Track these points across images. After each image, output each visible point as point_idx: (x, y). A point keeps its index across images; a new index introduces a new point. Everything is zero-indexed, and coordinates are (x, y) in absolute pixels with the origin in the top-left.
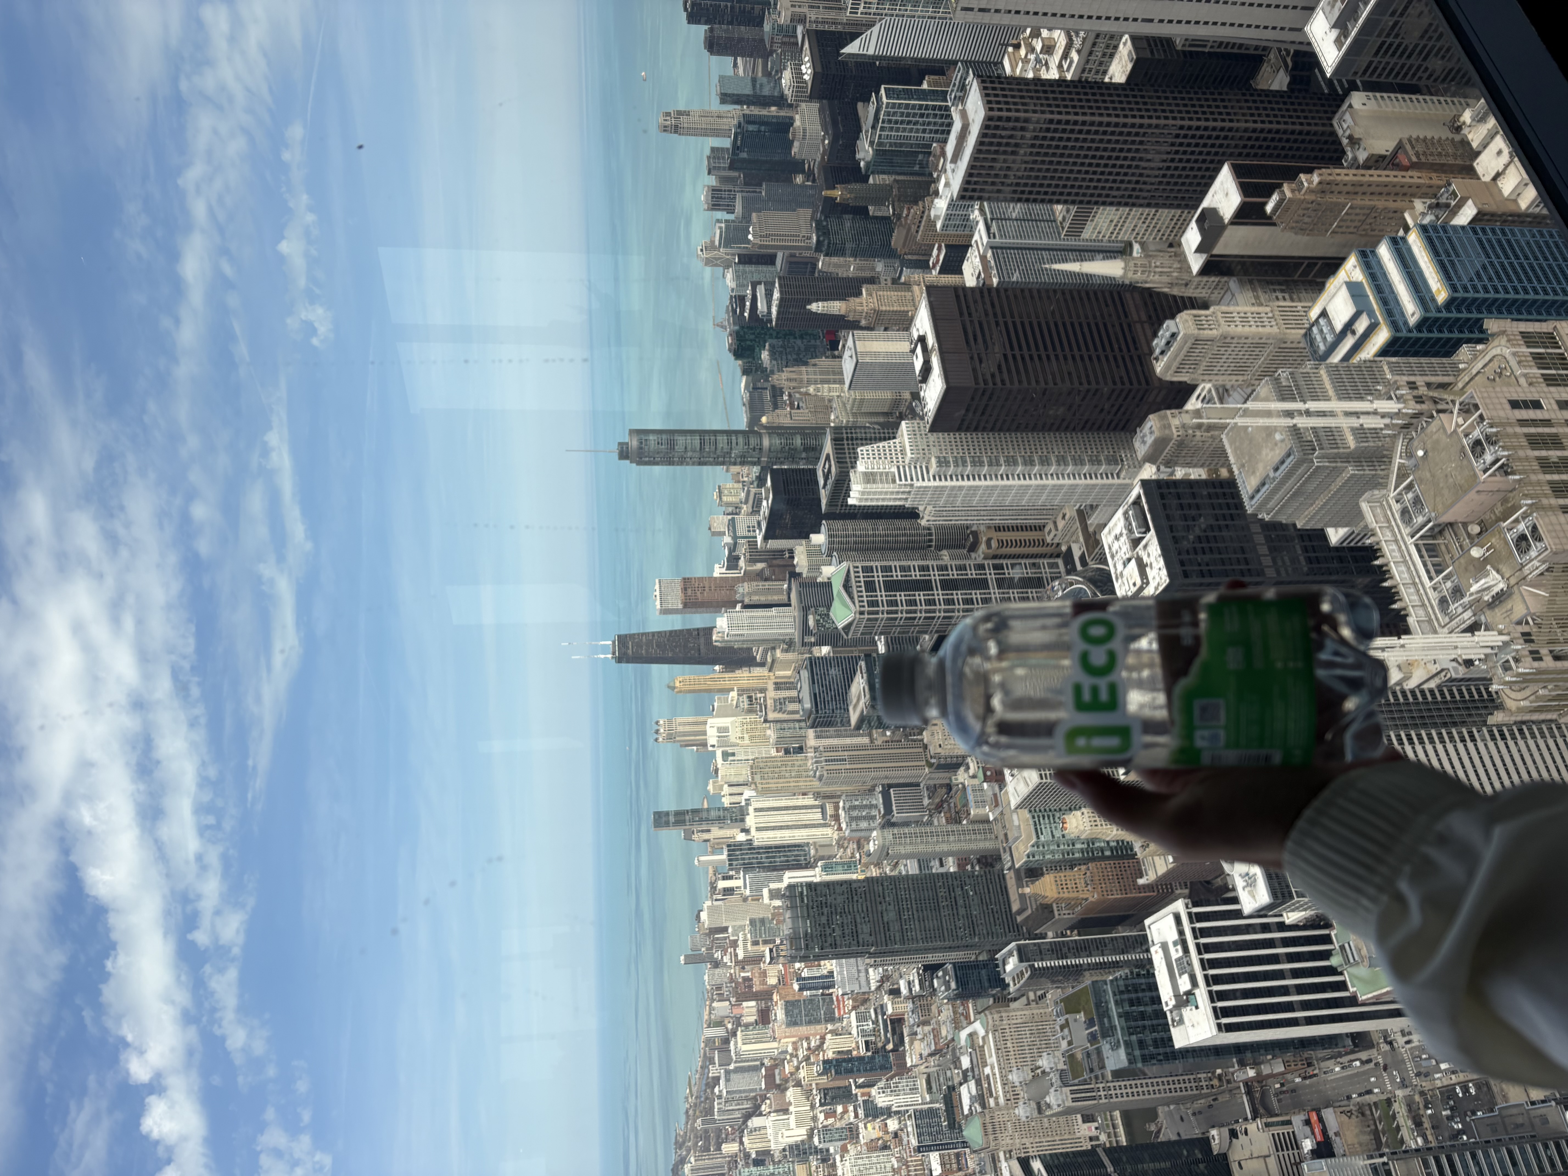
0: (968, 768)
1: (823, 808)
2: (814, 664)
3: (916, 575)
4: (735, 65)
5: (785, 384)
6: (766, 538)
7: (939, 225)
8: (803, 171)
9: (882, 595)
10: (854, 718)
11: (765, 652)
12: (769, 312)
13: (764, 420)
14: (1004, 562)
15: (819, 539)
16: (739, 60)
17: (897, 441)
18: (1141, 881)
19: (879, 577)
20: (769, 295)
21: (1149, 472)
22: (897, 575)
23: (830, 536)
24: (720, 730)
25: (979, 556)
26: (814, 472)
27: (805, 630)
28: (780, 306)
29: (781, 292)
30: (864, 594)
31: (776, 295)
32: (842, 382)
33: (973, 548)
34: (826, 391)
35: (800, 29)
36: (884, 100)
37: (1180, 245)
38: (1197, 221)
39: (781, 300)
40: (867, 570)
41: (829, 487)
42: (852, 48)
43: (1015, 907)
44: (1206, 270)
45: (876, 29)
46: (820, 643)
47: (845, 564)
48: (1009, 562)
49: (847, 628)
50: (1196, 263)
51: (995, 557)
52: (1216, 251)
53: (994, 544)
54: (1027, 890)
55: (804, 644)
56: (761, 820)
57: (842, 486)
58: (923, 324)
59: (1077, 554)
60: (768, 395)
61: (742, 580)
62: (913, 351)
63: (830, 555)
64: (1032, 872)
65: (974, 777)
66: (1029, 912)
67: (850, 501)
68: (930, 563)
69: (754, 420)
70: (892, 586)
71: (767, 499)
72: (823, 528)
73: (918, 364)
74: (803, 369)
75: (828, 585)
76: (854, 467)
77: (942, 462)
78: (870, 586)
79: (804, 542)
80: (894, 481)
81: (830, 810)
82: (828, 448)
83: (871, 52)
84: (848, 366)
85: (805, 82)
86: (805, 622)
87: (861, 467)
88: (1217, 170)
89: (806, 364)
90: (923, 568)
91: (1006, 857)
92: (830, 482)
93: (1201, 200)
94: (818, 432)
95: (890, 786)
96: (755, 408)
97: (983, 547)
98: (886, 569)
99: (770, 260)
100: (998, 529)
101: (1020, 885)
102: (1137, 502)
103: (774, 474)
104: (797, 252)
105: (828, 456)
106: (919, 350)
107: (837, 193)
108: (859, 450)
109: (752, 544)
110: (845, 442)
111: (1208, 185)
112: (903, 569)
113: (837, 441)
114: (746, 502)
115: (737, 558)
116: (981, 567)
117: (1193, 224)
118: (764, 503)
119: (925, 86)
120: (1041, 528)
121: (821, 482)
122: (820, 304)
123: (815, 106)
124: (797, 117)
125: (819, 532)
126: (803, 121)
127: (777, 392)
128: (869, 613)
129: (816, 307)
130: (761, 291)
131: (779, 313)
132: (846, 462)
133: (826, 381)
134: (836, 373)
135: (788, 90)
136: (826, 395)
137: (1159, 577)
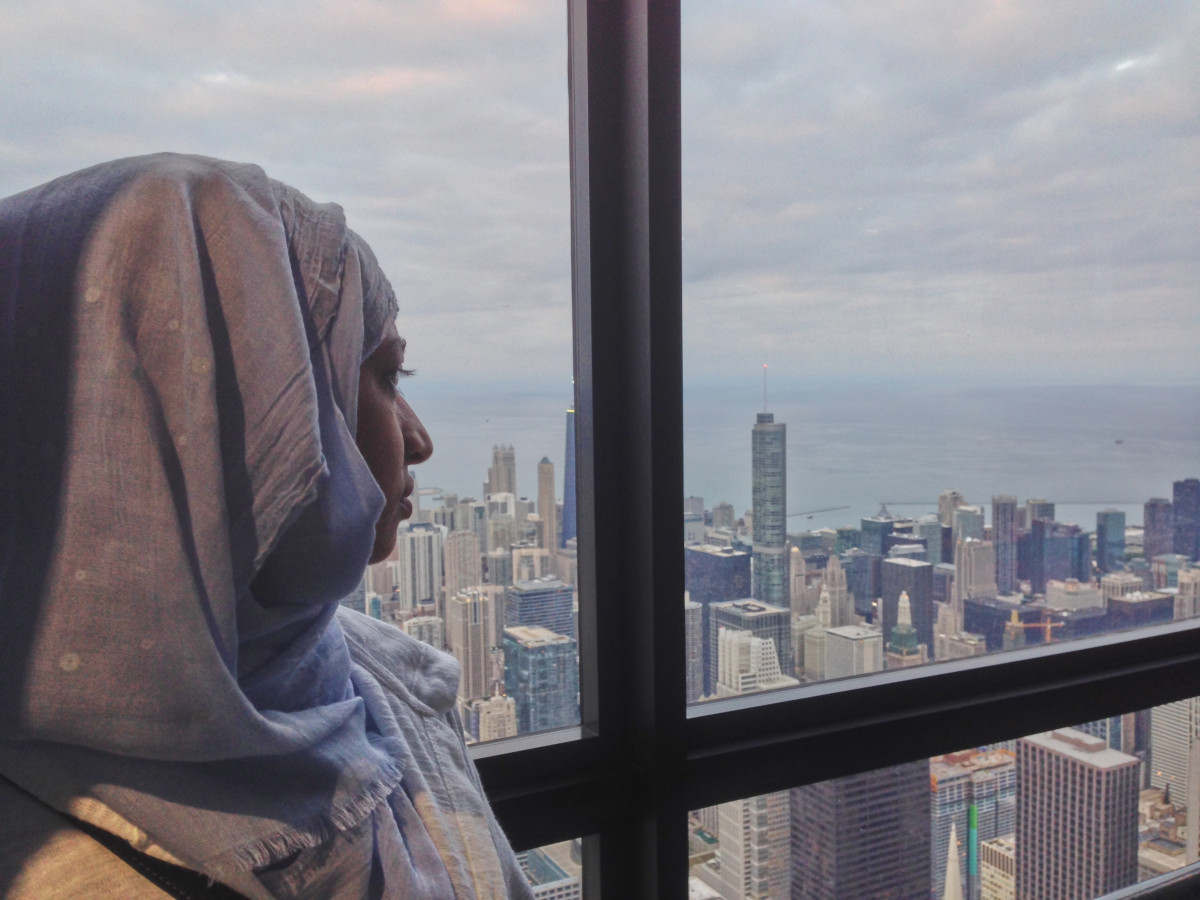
1: (430, 600)
4: (1136, 528)
8: (1034, 591)
10: (515, 631)
12: (896, 556)
13: (795, 549)
16: (1141, 532)
17: (780, 675)
20: (914, 556)
24: (504, 506)
26: (747, 595)
28: (904, 567)
29: (918, 568)
31: (915, 563)
32: (834, 624)
35: (1174, 591)
39: (910, 567)
41: (734, 609)
57: (735, 622)
60: (818, 553)
69: (795, 541)
71: (723, 551)
74: (845, 588)
76: (755, 634)
80: (742, 671)
81: (428, 607)
82: (772, 610)
84: (848, 631)
85: (1123, 594)
87: (755, 641)
89: (849, 589)
92: (739, 610)
96: (807, 542)
99: (947, 557)
104: (955, 583)
105: (763, 609)
108: (771, 640)
110: (777, 627)
113: (779, 619)
114: (717, 532)
118: (718, 549)
121: (739, 603)
122: (908, 605)
126: (1085, 593)
127: (822, 562)
129: (904, 600)
131: (897, 566)
132: (759, 626)
133: (833, 610)
134: (840, 620)
135: (1113, 578)
136: (820, 609)
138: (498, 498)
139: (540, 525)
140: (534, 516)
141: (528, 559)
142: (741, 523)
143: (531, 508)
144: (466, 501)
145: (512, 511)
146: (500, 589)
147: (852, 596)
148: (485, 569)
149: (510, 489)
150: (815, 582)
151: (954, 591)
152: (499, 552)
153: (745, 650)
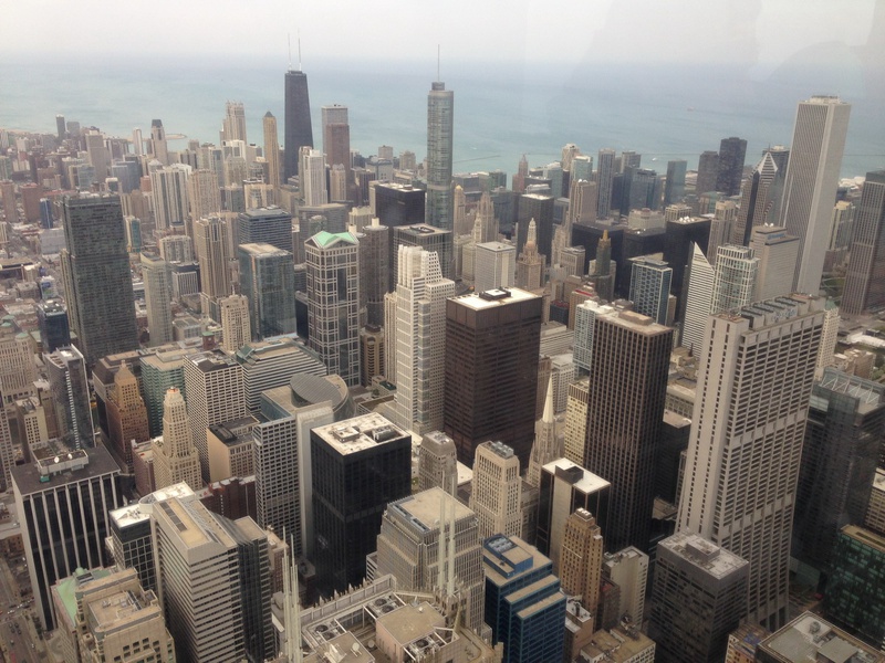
0: (213, 325)
1: (181, 222)
2: (286, 220)
3: (350, 291)
4: (693, 172)
5: (482, 201)
6: (377, 187)
7: (581, 306)
8: (621, 216)
9: (336, 267)
10: (248, 247)
11: (296, 185)
12: (530, 193)
13: (458, 187)
14: (359, 349)
15: (375, 225)
16: (695, 175)
17: (441, 278)
18: (133, 442)
19: (348, 265)
20: (541, 192)
21: (416, 440)
22: (349, 278)
23: (378, 232)
24: (237, 150)
25: (363, 332)
26: (422, 221)
27: (311, 213)
28: (535, 200)
29: (543, 201)
30: (336, 255)
32: (483, 241)
33: (368, 329)
34: (477, 231)
35: (712, 216)
36: (663, 271)
37: (562, 456)
38: (575, 467)
39: (538, 201)
40: (354, 257)
41: (412, 231)
42: (697, 250)
43: (112, 358)
44: (546, 475)
45: (708, 265)
46: (302, 224)
47: (357, 241)
48: (359, 353)
49: (312, 243)
50: (551, 467)
51: (362, 343)
52: (557, 479)
53: (370, 343)
54: (124, 365)
55: (301, 212)
56: (170, 177)
57: (411, 240)
58: (519, 295)
59: (364, 396)
60: (475, 191)
61: (347, 168)
62: (501, 289)
63: (364, 231)
64: (137, 369)
65: (207, 329)
66: (108, 367)
67: (401, 246)
68: (358, 300)
69: (458, 181)
70: (341, 274)
71: (405, 188)
72: (383, 227)
73: (493, 292)
74: (493, 215)
75: (344, 229)
76: (425, 249)
77: (427, 309)
78: (341, 260)
79: (374, 213)
80: (415, 276)
81: (179, 228)
82: (438, 231)
83: (694, 262)
84: (493, 246)
85: (678, 218)
86: (316, 213)
87: (425, 254)
88: (606, 478)
89: (496, 217)
90: (354, 296)
91: (149, 350)
92: (415, 232)
93: (589, 469)
94: (449, 225)
95: (198, 272)
96: (470, 183)
97: (369, 335)
98: (354, 269)
99: (566, 195)
100: (381, 345)
101: (128, 360)
102: (395, 434)
103: (422, 193)
104: (569, 212)
105: (433, 231)
106: (502, 293)
107: (605, 239)
108: (436, 252)
109: (372, 177)
110: (442, 243)
111: (597, 474)
112: (354, 282)
113: (443, 238)
114: (403, 173)
115: (363, 166)
116: (355, 334)
117: (574, 465)
118: (401, 186)
119: (671, 296)
120: (382, 373)
121: (415, 227)
122: (534, 228)
123: (663, 226)
124: (656, 213)
125: (381, 223)
126: (654, 217)
127: (477, 197)
128: (323, 259)
129: (532, 225)
130: (545, 186)
131: (531, 199)
132: (428, 243)
133: (484, 230)
134: (488, 238)
135: (674, 208)
136: (475, 230)
137: (346, 449)
138: (232, 143)
139: (266, 166)
140: (261, 159)
141: (257, 193)
142: (421, 166)
143: (259, 153)
144: (205, 146)
145: (243, 154)
146: (235, 215)
147: (498, 221)
148: (223, 199)
149: (242, 136)
150: (472, 211)
151: (568, 218)
152: (234, 186)
153: (417, 259)
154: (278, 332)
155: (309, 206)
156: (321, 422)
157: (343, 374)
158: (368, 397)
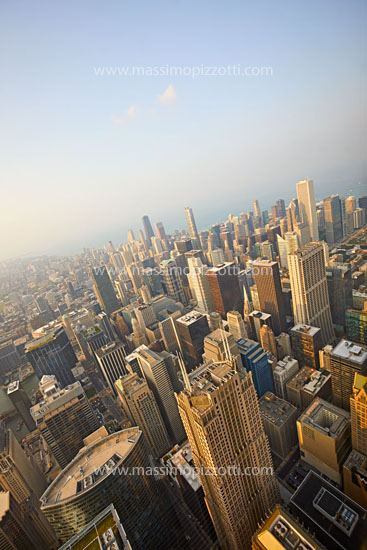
2: (152, 259)
4: (270, 213)
5: (209, 238)
6: (176, 243)
7: (247, 262)
8: (252, 232)
11: (152, 248)
13: (200, 236)
14: (183, 293)
15: (179, 254)
17: (202, 265)
21: (208, 316)
23: (180, 256)
25: (183, 287)
33: (185, 286)
34: (210, 248)
36: (269, 246)
37: (254, 310)
38: (259, 313)
42: (278, 236)
43: (114, 313)
44: (250, 317)
45: (283, 240)
46: (157, 260)
47: (175, 260)
50: (251, 315)
51: (184, 291)
52: (254, 318)
53: (186, 290)
55: (156, 256)
57: (190, 256)
58: (228, 264)
59: (188, 307)
61: (166, 240)
62: (221, 263)
63: (176, 257)
64: (121, 315)
66: (113, 316)
71: (185, 241)
72: (181, 254)
73: (219, 265)
75: (170, 258)
77: (200, 276)
79: (177, 251)
84: (216, 251)
86: (160, 256)
88: (269, 314)
89: (214, 242)
91: (123, 308)
93: (263, 312)
95: (131, 282)
96: (202, 234)
97: (185, 288)
101: (118, 313)
102: (201, 316)
105: (196, 251)
106: (222, 265)
107: (249, 240)
108: (199, 258)
109: (174, 240)
111: (266, 313)
115: (170, 238)
116: (181, 288)
120: (192, 298)
122: (226, 242)
123: (266, 232)
124: (263, 228)
130: (226, 229)
137: (188, 323)
139: (143, 246)
141: (142, 254)
146: (137, 262)
150: (206, 242)
152: (135, 254)
153: (194, 261)
154: (159, 294)
155: (158, 254)
156: (179, 317)
157: (181, 301)
158: (190, 307)
